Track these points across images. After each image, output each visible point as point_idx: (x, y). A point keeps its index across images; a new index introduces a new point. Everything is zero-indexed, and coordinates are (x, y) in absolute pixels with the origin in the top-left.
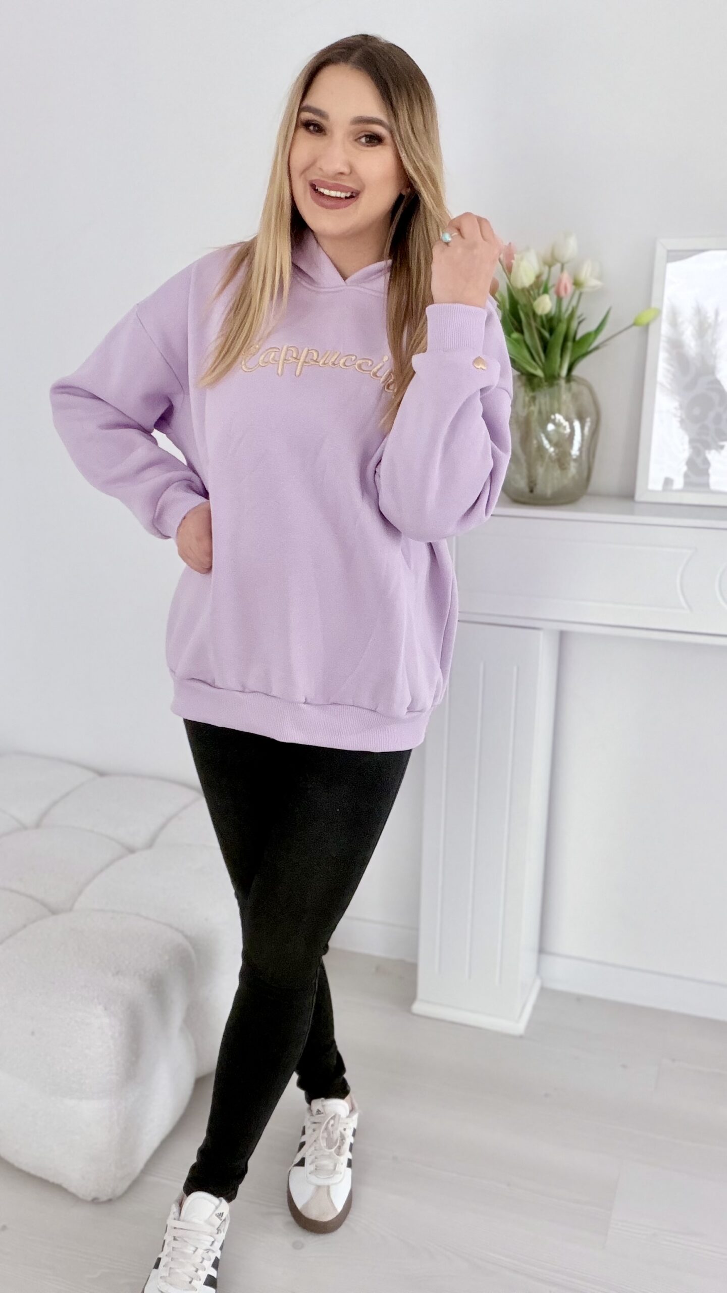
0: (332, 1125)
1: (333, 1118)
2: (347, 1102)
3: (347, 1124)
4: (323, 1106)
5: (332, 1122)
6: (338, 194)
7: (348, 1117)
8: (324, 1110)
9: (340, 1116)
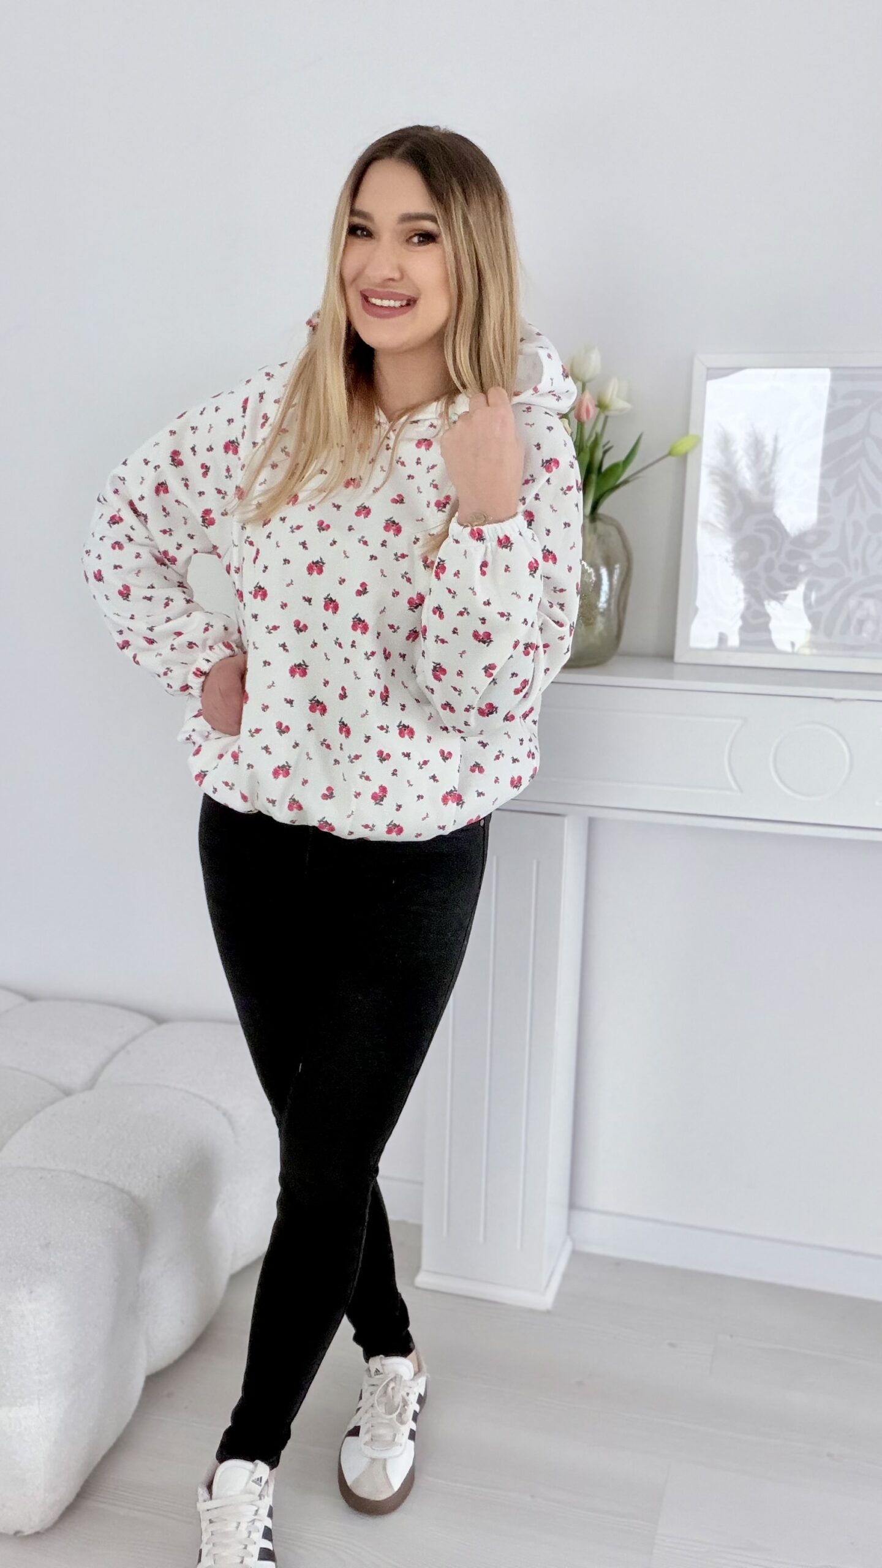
0: (393, 1388)
1: (394, 1379)
2: (411, 1361)
3: (411, 1387)
4: (383, 1365)
5: (392, 1385)
6: (392, 303)
7: (413, 1380)
8: (383, 1369)
9: (401, 1377)
